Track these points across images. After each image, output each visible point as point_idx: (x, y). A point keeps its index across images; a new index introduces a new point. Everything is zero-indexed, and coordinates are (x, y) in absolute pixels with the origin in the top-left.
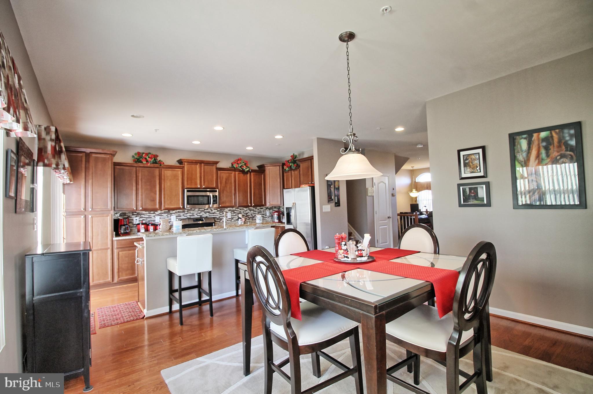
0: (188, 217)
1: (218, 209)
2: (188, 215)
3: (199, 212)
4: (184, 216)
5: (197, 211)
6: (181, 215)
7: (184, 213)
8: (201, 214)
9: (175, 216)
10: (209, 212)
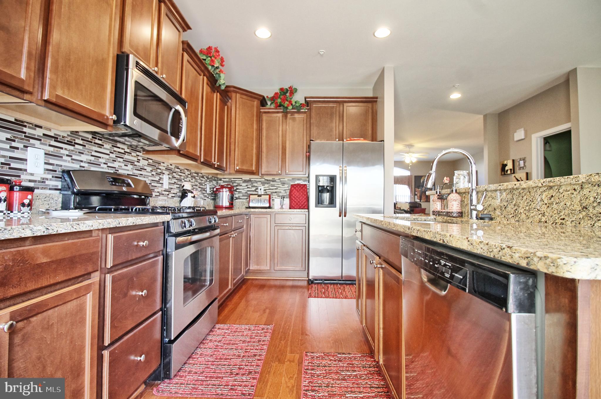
0: (83, 164)
1: (150, 161)
2: (83, 158)
3: (111, 155)
4: (72, 159)
5: (108, 152)
6: (62, 151)
7: (72, 148)
8: (116, 165)
9: (42, 152)
10: (132, 163)
